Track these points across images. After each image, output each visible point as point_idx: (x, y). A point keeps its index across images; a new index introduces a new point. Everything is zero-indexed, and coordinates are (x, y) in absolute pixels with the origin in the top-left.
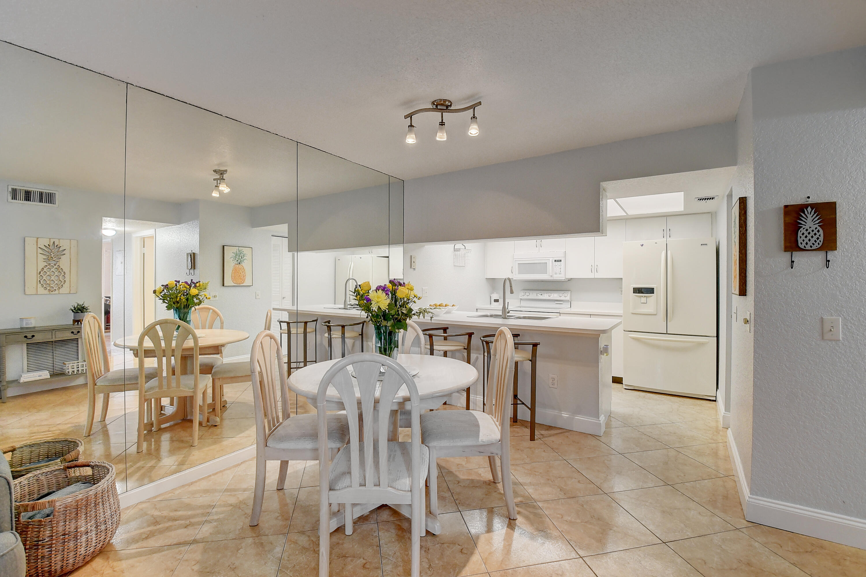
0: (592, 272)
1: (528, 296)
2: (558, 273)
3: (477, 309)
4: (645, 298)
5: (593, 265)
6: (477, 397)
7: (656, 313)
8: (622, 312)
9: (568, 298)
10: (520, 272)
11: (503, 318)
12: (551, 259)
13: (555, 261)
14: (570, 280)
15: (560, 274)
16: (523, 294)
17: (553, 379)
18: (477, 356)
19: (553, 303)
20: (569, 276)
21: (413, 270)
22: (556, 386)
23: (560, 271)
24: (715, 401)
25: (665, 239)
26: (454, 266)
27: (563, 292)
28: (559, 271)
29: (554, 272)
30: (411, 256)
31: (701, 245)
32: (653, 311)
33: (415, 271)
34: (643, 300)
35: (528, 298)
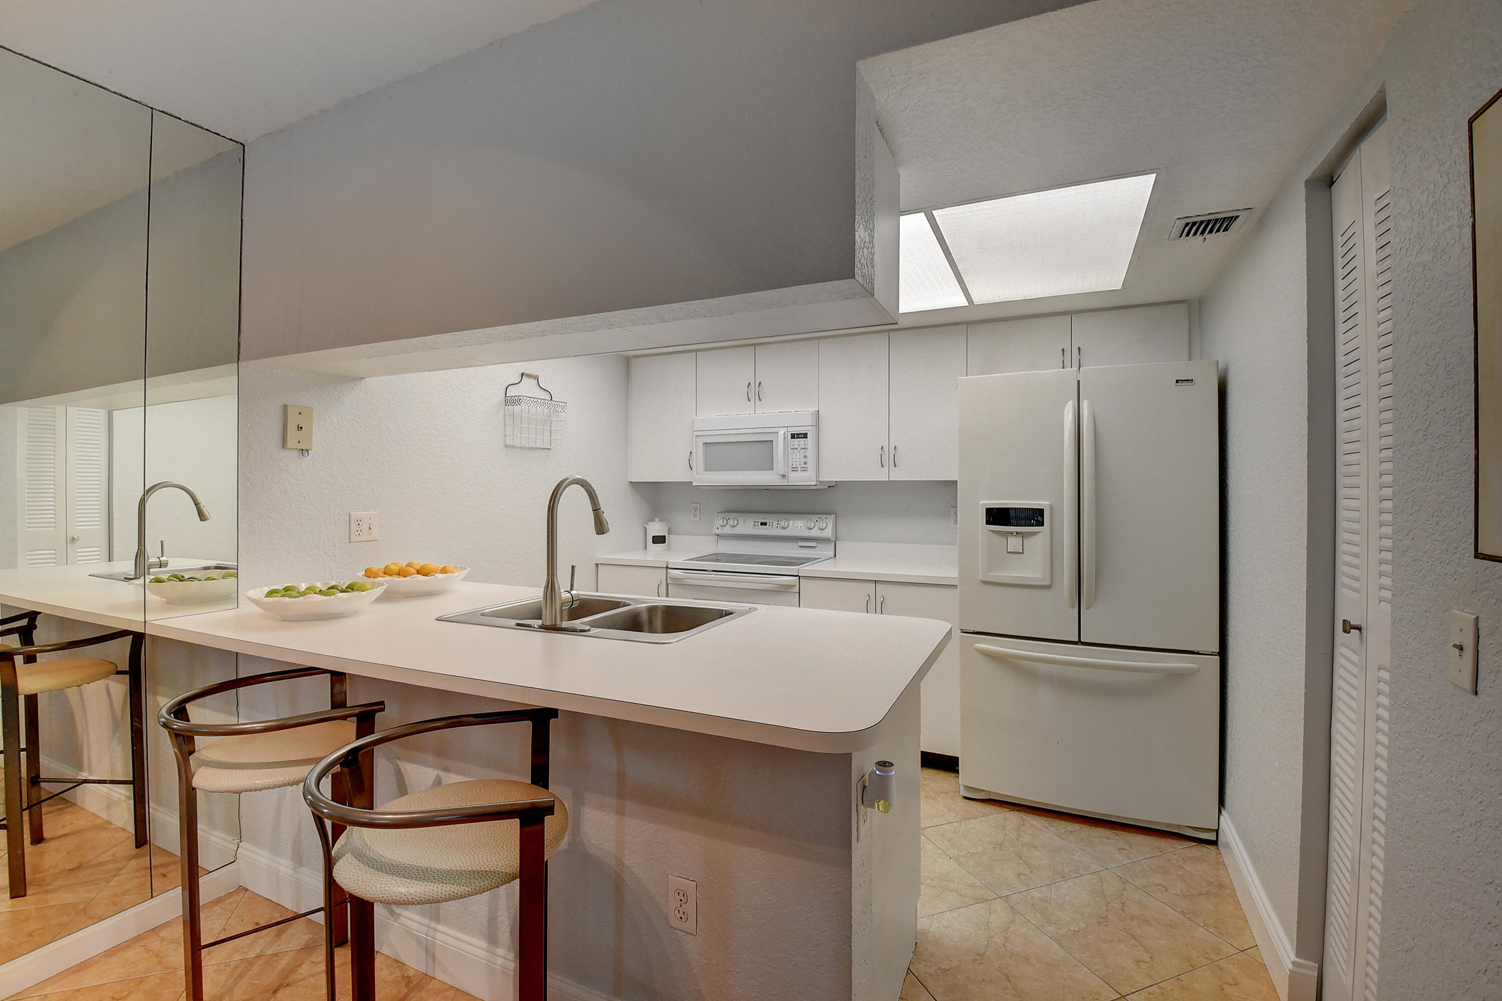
0: (882, 466)
1: (733, 526)
2: (799, 469)
3: (597, 565)
4: (1018, 540)
5: (886, 449)
6: (435, 930)
7: (1048, 583)
8: (956, 576)
9: (828, 533)
10: (709, 467)
11: (545, 628)
12: (781, 432)
13: (793, 436)
14: (833, 486)
15: (804, 470)
16: (721, 523)
17: (683, 898)
18: (438, 776)
19: (795, 545)
20: (829, 476)
21: (295, 454)
22: (690, 926)
23: (805, 463)
24: (1214, 843)
25: (1071, 371)
26: (506, 446)
27: (816, 517)
28: (802, 463)
29: (790, 466)
30: (285, 407)
31: (1177, 381)
32: (1040, 576)
33: (307, 460)
34: (1014, 543)
35: (733, 532)
